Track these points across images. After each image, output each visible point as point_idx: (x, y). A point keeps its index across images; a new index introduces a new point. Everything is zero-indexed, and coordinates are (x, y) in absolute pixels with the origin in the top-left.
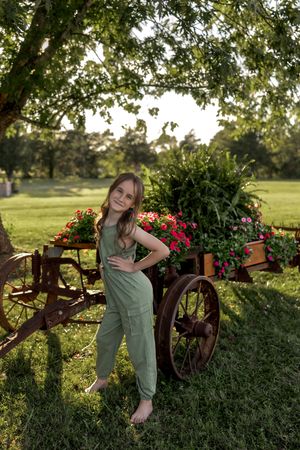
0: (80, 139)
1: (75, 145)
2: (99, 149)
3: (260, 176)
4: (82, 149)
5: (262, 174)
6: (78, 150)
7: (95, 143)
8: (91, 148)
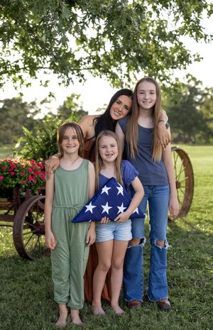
0: (17, 107)
1: (12, 113)
2: (36, 118)
3: (197, 140)
4: (19, 117)
5: (200, 138)
6: (16, 118)
7: (32, 111)
8: (28, 116)
